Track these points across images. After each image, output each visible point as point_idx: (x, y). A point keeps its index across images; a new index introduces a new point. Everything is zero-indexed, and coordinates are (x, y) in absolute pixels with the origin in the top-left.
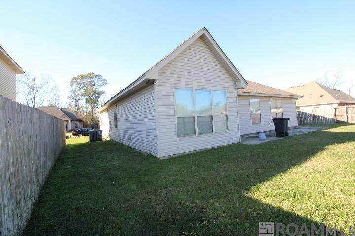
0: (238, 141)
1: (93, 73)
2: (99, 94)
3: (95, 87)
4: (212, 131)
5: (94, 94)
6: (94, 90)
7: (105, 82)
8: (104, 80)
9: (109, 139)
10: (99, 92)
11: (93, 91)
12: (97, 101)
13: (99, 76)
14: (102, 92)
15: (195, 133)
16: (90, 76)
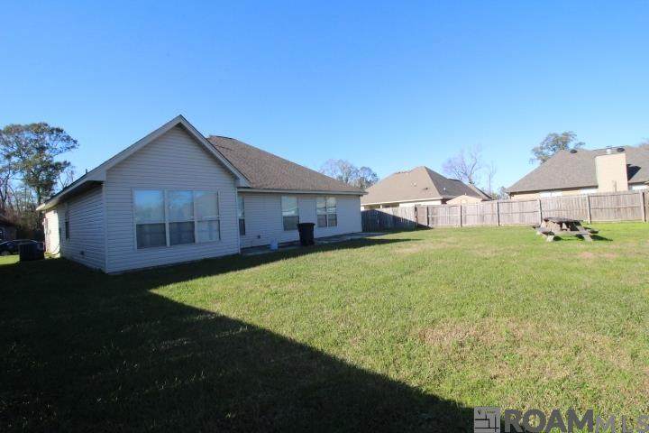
0: (236, 252)
1: (46, 125)
2: (58, 167)
3: (47, 152)
4: (194, 241)
5: (45, 169)
6: (45, 159)
7: (71, 143)
8: (68, 138)
9: (58, 256)
10: (59, 164)
11: (42, 162)
12: (52, 183)
13: (59, 131)
14: (66, 164)
15: (165, 243)
16: (39, 129)
